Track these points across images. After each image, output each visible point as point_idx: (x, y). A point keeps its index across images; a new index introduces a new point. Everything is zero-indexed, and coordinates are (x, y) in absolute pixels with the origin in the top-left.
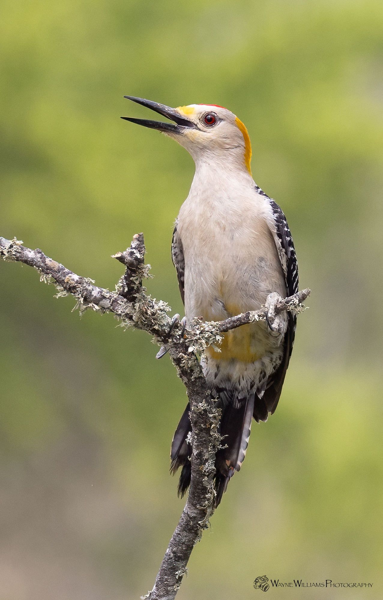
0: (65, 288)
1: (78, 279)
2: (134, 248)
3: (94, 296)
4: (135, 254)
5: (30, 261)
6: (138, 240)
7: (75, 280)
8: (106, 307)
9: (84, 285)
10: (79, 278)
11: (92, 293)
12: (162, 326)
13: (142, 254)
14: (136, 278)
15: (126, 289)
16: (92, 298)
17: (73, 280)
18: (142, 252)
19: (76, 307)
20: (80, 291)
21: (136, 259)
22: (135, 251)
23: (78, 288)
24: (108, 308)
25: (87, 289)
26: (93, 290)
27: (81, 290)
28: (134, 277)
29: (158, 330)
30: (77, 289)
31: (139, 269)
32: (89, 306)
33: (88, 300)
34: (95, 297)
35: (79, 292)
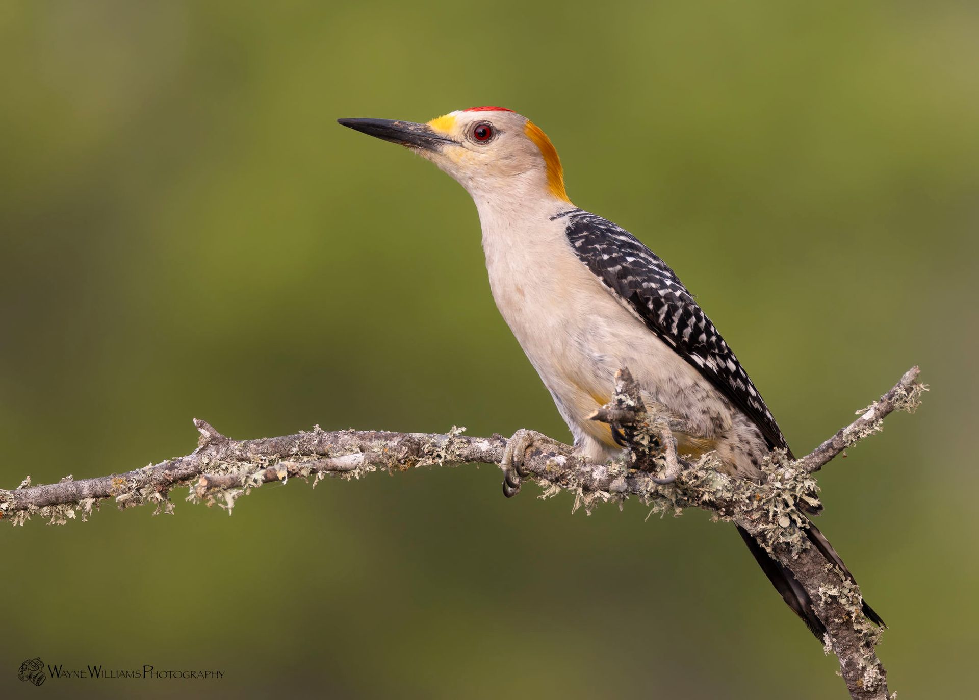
0: (551, 481)
1: (565, 462)
2: (621, 393)
3: (597, 480)
4: (624, 401)
5: (486, 457)
6: (623, 379)
7: (562, 464)
8: (622, 491)
9: (577, 468)
10: (567, 460)
11: (593, 476)
12: (714, 493)
13: (634, 398)
14: (641, 436)
15: (634, 457)
16: (596, 483)
17: (558, 465)
18: (634, 396)
19: (577, 505)
20: (574, 479)
21: (629, 408)
22: (622, 397)
23: (568, 475)
24: (626, 491)
25: (583, 474)
26: (592, 470)
27: (574, 477)
28: (637, 435)
29: (710, 501)
30: (568, 477)
31: (639, 422)
32: (596, 496)
33: (591, 488)
34: (600, 480)
35: (572, 481)
